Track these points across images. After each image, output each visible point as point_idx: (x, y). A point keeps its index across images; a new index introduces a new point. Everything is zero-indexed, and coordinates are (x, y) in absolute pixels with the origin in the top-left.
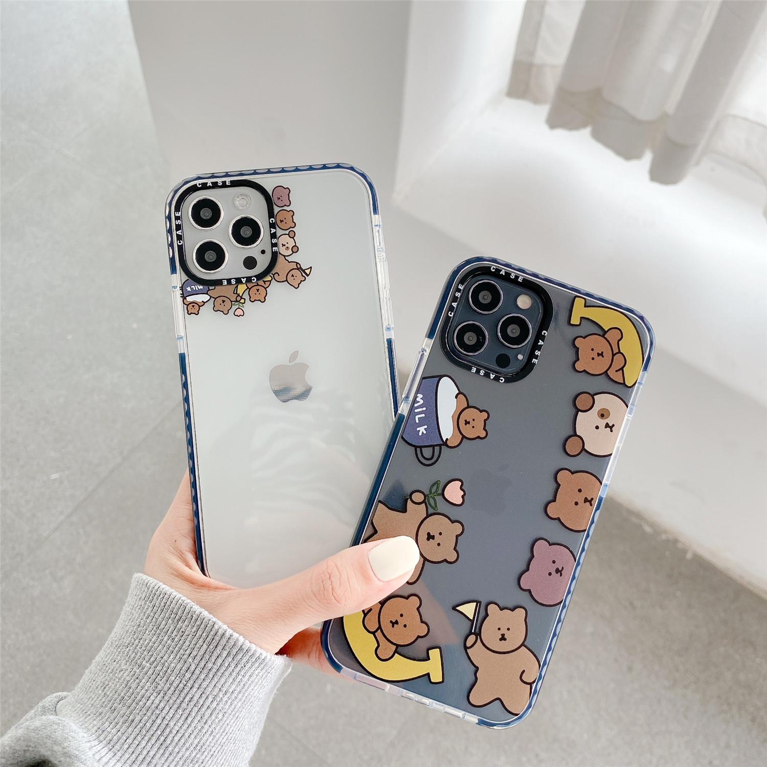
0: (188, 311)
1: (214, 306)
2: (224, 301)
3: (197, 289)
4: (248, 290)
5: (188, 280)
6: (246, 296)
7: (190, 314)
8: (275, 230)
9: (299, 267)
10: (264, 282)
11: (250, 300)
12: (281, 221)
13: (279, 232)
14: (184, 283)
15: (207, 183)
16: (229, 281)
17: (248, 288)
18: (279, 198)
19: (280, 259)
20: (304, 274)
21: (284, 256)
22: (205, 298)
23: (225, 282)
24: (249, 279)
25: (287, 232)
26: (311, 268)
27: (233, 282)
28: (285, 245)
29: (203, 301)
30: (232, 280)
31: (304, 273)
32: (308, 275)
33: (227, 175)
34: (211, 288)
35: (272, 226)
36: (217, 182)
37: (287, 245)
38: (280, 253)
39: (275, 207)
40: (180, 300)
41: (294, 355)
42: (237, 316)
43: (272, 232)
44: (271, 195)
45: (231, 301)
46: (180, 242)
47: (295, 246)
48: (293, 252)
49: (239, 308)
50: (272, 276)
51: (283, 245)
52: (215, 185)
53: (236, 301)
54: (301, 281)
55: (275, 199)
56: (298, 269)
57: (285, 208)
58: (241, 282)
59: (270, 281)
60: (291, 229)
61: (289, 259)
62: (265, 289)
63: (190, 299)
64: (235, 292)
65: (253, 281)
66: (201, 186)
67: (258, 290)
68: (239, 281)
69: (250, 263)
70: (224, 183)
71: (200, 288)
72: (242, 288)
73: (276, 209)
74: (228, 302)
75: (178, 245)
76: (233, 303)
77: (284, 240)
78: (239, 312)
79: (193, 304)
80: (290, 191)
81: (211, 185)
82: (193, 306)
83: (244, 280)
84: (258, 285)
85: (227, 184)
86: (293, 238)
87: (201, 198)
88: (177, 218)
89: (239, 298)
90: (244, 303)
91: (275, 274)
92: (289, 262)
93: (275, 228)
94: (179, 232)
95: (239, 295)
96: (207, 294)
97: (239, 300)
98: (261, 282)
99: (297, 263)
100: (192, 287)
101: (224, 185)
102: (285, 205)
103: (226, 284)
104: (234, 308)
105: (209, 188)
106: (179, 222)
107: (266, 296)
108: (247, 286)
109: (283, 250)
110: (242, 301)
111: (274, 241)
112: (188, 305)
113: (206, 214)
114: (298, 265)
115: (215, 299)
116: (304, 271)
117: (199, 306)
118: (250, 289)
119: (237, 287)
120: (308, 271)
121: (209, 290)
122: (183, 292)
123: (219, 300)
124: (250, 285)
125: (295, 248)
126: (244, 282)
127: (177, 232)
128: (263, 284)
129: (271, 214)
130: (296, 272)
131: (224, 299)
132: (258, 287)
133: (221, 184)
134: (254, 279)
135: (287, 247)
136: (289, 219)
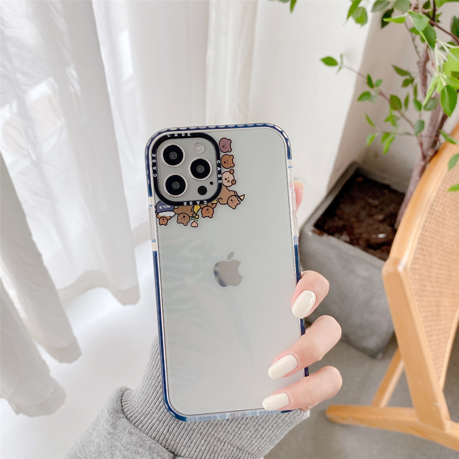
0: (160, 223)
1: (178, 220)
2: (184, 217)
3: (166, 208)
4: (201, 209)
5: (160, 201)
6: (199, 213)
7: (161, 225)
8: (220, 169)
9: (236, 194)
10: (212, 204)
11: (202, 216)
12: (225, 162)
13: (223, 170)
14: (158, 203)
15: (175, 134)
16: (188, 203)
17: (201, 208)
18: (224, 147)
19: (223, 189)
20: (239, 200)
21: (226, 187)
22: (172, 214)
23: (185, 204)
24: (202, 202)
25: (228, 170)
26: (244, 195)
27: (191, 203)
28: (227, 179)
29: (170, 216)
30: (190, 203)
31: (239, 198)
32: (242, 200)
33: (188, 129)
34: (176, 207)
35: (219, 165)
36: (181, 134)
37: (228, 179)
38: (223, 185)
39: (221, 152)
40: (155, 215)
41: (231, 255)
42: (193, 227)
43: (218, 170)
44: (218, 144)
45: (189, 217)
46: (155, 175)
47: (234, 180)
48: (232, 184)
49: (194, 222)
50: (218, 200)
51: (226, 179)
52: (180, 136)
53: (193, 217)
54: (237, 204)
55: (220, 147)
56: (235, 196)
57: (227, 153)
58: (196, 204)
59: (216, 204)
60: (231, 168)
61: (230, 188)
62: (213, 209)
63: (161, 214)
64: (192, 211)
65: (204, 203)
66: (170, 136)
67: (208, 210)
68: (195, 203)
69: (202, 190)
70: (186, 134)
71: (168, 207)
72: (197, 208)
73: (222, 154)
74: (187, 218)
75: (154, 177)
76: (191, 218)
77: (226, 175)
78: (194, 225)
79: (163, 218)
80: (231, 142)
81: (177, 136)
82: (163, 219)
83: (198, 203)
84: (208, 206)
85: (188, 135)
86: (232, 174)
87: (170, 144)
88: (153, 158)
89: (194, 215)
90: (198, 218)
91: (220, 198)
92: (229, 191)
93: (221, 167)
94: (155, 168)
95: (194, 213)
96: (173, 211)
97: (194, 216)
98: (210, 204)
99: (235, 192)
100: (163, 206)
101: (186, 136)
102: (228, 151)
103: (186, 205)
104: (191, 221)
105: (176, 138)
106: (154, 161)
107: (213, 214)
108: (200, 207)
109: (225, 183)
110: (197, 217)
111: (220, 176)
112: (160, 219)
113: (173, 156)
115: (179, 215)
116: (239, 197)
117: (168, 220)
118: (202, 209)
119: (193, 207)
120: (242, 198)
121: (175, 209)
122: (156, 209)
123: (182, 216)
124: (202, 206)
125: (234, 182)
126: (198, 204)
127: (153, 168)
129: (218, 157)
130: (234, 198)
131: (185, 215)
132: (208, 208)
133: (184, 135)
134: (205, 202)
135: (229, 181)
136: (230, 161)
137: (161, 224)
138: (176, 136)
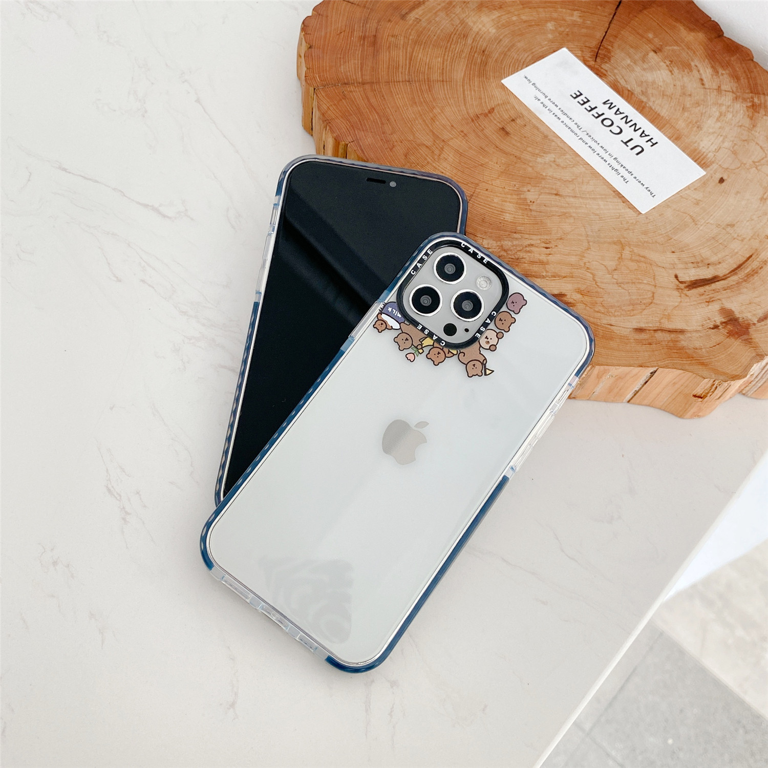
0: (375, 324)
1: (397, 337)
2: (407, 340)
3: (396, 315)
4: (432, 347)
5: (395, 302)
6: (426, 350)
7: (375, 328)
8: (490, 322)
9: (484, 363)
10: (449, 351)
11: (427, 356)
12: (500, 320)
13: (492, 326)
14: (391, 302)
15: (470, 248)
16: (424, 329)
17: (433, 345)
18: (513, 303)
19: (475, 346)
20: (483, 371)
21: (481, 346)
22: (396, 326)
23: (420, 327)
24: (439, 340)
25: (498, 331)
26: (493, 371)
27: (426, 332)
28: (488, 339)
29: (392, 327)
30: (426, 330)
31: (484, 370)
32: (485, 375)
33: (489, 255)
34: (406, 322)
35: (491, 317)
36: (478, 254)
37: (489, 340)
38: (479, 341)
39: (505, 306)
40: (377, 312)
41: (423, 424)
42: (407, 358)
43: (486, 321)
44: (509, 295)
45: (412, 344)
46: (413, 272)
47: (495, 346)
48: (489, 349)
49: (414, 354)
50: (459, 352)
51: (486, 338)
52: (474, 255)
53: (416, 347)
54: (477, 375)
55: (509, 301)
56: (482, 364)
57: (512, 313)
58: (432, 338)
59: (454, 355)
60: (503, 331)
61: (483, 351)
62: (446, 357)
63: (384, 317)
64: (421, 340)
65: (441, 344)
66: (464, 246)
67: (439, 353)
68: (431, 335)
69: (450, 329)
70: (483, 258)
71: (398, 316)
72: (428, 342)
73: (504, 308)
74: (409, 343)
75: (410, 272)
76: (413, 346)
77: (491, 334)
78: (411, 357)
79: (383, 323)
80: (526, 304)
82: (382, 324)
83: (435, 337)
84: (442, 350)
85: (484, 261)
86: (499, 339)
87: (456, 255)
88: (426, 254)
89: (419, 347)
90: (420, 354)
91: (462, 352)
92: (480, 353)
93: (491, 321)
94: (419, 265)
95: (422, 345)
96: (400, 324)
97: (419, 348)
98: (446, 350)
99: (486, 359)
100: (393, 310)
101: (481, 260)
102: (513, 311)
103: (420, 329)
104: (410, 351)
105: (469, 253)
106: (425, 258)
107: (440, 362)
108: (433, 343)
109: (483, 341)
110: (421, 351)
111: (483, 329)
112: (379, 320)
113: (450, 269)
114: (485, 361)
115: (403, 333)
116: (486, 369)
117: (386, 328)
118: (434, 347)
119: (427, 338)
120: (488, 372)
121: (404, 323)
122: (384, 307)
123: (405, 336)
124: (436, 345)
125: (493, 348)
126: (434, 339)
127: (418, 264)
128: (446, 353)
129: (497, 308)
130: (479, 365)
131: (409, 338)
132: (441, 351)
133: (480, 257)
134: (443, 343)
135: (488, 342)
136: (507, 324)
137: (375, 326)
138: (470, 252)
